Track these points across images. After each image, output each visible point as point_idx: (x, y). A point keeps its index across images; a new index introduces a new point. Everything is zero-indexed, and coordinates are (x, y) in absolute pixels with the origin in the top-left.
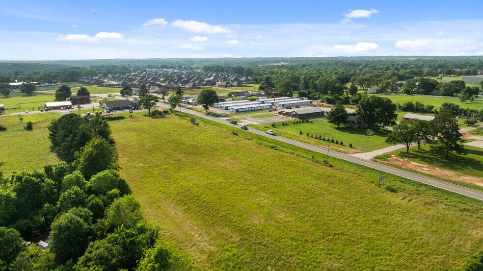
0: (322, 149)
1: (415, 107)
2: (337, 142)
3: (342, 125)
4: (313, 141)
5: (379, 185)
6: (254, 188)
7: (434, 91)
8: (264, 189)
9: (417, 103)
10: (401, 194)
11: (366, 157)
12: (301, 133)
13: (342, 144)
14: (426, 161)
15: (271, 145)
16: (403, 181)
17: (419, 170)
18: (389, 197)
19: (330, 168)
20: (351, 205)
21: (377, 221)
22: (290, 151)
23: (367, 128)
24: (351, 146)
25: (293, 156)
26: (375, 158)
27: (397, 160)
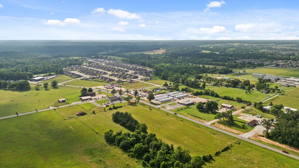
0: (196, 121)
1: (227, 97)
2: (200, 118)
3: (201, 110)
4: (193, 117)
5: (211, 133)
6: (182, 135)
7: (237, 86)
8: (185, 135)
9: (228, 96)
10: (216, 135)
11: (208, 124)
12: (188, 114)
13: (202, 119)
14: (224, 125)
15: (181, 119)
16: (217, 131)
17: (222, 128)
18: (213, 135)
19: (199, 128)
20: (205, 138)
21: (210, 142)
22: (187, 122)
23: (209, 111)
24: (204, 120)
25: (189, 124)
26: (211, 124)
27: (217, 125)
